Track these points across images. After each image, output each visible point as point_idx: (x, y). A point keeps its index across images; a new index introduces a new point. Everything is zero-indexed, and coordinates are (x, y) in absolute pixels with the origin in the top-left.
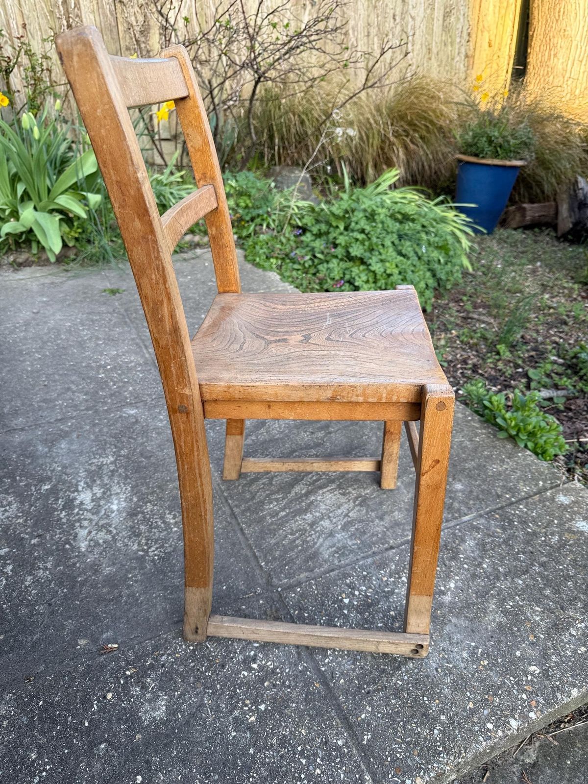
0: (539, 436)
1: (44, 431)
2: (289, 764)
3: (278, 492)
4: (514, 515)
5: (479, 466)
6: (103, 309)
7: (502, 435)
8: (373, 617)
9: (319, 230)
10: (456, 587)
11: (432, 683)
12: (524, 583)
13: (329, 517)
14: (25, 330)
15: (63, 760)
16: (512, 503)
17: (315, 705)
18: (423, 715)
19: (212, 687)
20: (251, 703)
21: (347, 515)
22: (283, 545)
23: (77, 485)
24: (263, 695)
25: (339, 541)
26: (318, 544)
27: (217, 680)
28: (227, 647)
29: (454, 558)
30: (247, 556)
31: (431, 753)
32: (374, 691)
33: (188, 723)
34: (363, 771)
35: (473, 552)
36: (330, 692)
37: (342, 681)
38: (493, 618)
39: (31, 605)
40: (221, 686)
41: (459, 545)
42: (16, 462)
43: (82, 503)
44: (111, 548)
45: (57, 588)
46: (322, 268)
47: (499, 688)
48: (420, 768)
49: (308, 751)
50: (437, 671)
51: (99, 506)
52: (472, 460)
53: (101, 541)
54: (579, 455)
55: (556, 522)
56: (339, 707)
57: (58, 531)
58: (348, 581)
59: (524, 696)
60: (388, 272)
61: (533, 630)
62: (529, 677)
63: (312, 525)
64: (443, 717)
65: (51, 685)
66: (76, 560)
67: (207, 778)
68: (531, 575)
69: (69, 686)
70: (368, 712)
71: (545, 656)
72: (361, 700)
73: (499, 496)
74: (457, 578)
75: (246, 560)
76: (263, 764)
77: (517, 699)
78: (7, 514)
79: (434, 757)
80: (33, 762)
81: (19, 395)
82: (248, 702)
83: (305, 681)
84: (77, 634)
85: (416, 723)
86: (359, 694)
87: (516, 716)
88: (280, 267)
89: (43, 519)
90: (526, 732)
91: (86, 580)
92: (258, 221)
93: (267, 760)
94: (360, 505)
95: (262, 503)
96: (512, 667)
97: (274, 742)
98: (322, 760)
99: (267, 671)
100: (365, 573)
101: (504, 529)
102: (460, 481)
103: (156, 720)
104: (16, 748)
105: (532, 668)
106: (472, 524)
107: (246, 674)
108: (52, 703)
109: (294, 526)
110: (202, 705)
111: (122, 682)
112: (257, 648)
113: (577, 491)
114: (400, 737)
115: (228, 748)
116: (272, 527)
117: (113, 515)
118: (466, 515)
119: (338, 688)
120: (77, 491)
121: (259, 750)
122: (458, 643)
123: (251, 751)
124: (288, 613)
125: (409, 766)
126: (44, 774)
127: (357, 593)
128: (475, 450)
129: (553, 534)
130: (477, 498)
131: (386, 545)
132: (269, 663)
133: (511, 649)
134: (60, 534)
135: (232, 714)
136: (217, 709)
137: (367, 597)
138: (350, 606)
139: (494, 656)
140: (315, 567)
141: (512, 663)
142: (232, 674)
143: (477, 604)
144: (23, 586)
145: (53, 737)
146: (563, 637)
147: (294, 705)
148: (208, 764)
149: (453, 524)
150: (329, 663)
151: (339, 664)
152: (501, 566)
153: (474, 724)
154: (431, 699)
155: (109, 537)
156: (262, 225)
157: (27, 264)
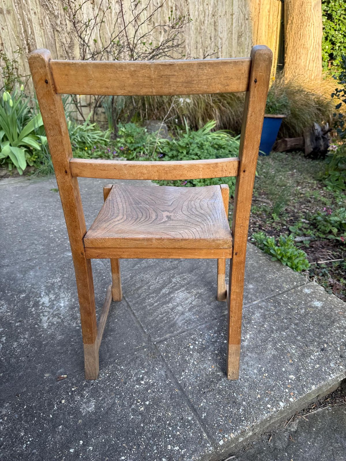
0: (293, 259)
1: (20, 266)
2: (162, 430)
3: (153, 293)
4: (281, 300)
5: (262, 275)
6: (51, 200)
7: (274, 259)
8: (206, 355)
9: (173, 154)
10: (250, 338)
11: (238, 386)
12: (286, 334)
13: (181, 305)
14: (7, 212)
15: (39, 435)
16: (280, 294)
17: (175, 400)
18: (234, 402)
19: (120, 394)
20: (141, 401)
21: (191, 303)
22: (157, 320)
23: (40, 294)
24: (147, 397)
25: (187, 317)
26: (176, 319)
27: (122, 390)
28: (127, 373)
29: (249, 323)
30: (137, 327)
31: (238, 421)
32: (207, 392)
33: (107, 413)
34: (202, 432)
35: (259, 319)
36: (184, 393)
37: (190, 387)
38: (270, 352)
39: (17, 357)
40: (125, 393)
41: (251, 316)
42: (5, 283)
43: (43, 303)
44: (61, 326)
45: (31, 348)
47: (274, 387)
48: (233, 428)
49: (172, 423)
50: (241, 380)
51: (53, 304)
52: (258, 273)
53: (55, 323)
54: (317, 270)
55: (303, 302)
56: (189, 401)
57: (31, 318)
58: (192, 337)
59: (287, 390)
61: (291, 357)
62: (290, 381)
63: (172, 309)
64: (244, 403)
65: (30, 398)
66: (42, 333)
67: (118, 440)
68: (290, 330)
69: (41, 398)
70: (204, 402)
71: (298, 370)
72: (201, 396)
73: (272, 291)
74: (250, 333)
75: (137, 329)
76: (149, 431)
77: (283, 392)
78: (1, 311)
79: (240, 423)
80: (22, 437)
81: (5, 248)
82: (139, 400)
83: (170, 389)
84: (43, 371)
85: (230, 406)
86: (200, 393)
87: (283, 401)
89: (22, 313)
90: (289, 409)
91: (48, 343)
92: (138, 150)
93: (151, 429)
94: (198, 298)
95: (144, 299)
96: (281, 376)
97: (154, 420)
98: (180, 427)
99: (149, 385)
100: (201, 332)
101: (275, 307)
102: (252, 283)
103: (89, 412)
104: (12, 430)
105: (291, 376)
106: (258, 305)
107: (138, 386)
108: (31, 407)
109: (162, 310)
110: (114, 403)
111: (70, 394)
112: (143, 373)
113: (314, 287)
114: (221, 414)
115: (129, 425)
116: (150, 311)
117: (61, 309)
118: (255, 301)
119: (188, 391)
121: (146, 424)
122: (252, 366)
123: (142, 425)
124: (160, 355)
125: (226, 428)
126: (29, 443)
127: (197, 343)
128: (259, 268)
129: (301, 309)
130: (261, 292)
131: (213, 318)
132: (151, 381)
133: (280, 368)
134: (32, 320)
135: (131, 407)
136: (123, 405)
137: (203, 344)
138: (194, 350)
139: (271, 371)
140: (174, 331)
141: (281, 374)
142: (130, 387)
143: (262, 346)
144: (12, 348)
145: (33, 424)
146: (307, 360)
147: (164, 401)
148: (119, 433)
149: (248, 306)
150: (183, 379)
151: (188, 379)
152: (274, 326)
153: (261, 405)
154: (238, 394)
155: (60, 320)
156: (140, 152)
157: (6, 176)
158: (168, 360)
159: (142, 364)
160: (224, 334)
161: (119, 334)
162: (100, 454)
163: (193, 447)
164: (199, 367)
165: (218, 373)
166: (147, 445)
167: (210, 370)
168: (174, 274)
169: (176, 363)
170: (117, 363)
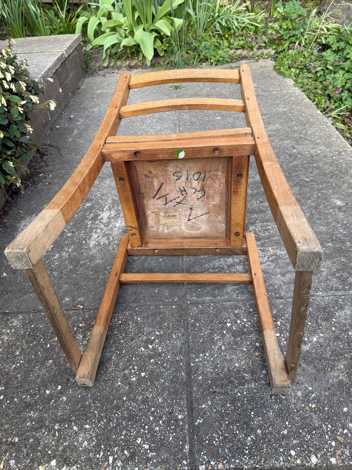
2: (142, 416)
8: (242, 343)
9: (338, 47)
10: (317, 342)
11: (263, 404)
15: (30, 361)
17: (175, 386)
18: (246, 423)
19: (121, 350)
20: (137, 369)
23: (104, 207)
24: (147, 367)
27: (125, 347)
28: (140, 329)
29: (327, 319)
31: (238, 451)
32: (219, 393)
35: (346, 319)
36: (190, 381)
37: (201, 377)
38: (338, 375)
39: (51, 270)
40: (126, 352)
41: (336, 311)
43: (102, 218)
44: (105, 249)
45: (68, 264)
46: (329, 77)
47: (315, 429)
48: (226, 458)
49: (157, 413)
50: (271, 397)
51: (110, 222)
53: (102, 243)
56: (190, 394)
57: (83, 232)
58: (236, 312)
59: (333, 444)
63: (229, 266)
64: (259, 431)
65: (41, 318)
66: (84, 251)
67: (94, 403)
70: (208, 405)
72: (207, 395)
74: (322, 335)
76: (128, 409)
77: (326, 443)
79: (239, 455)
80: (16, 356)
82: (136, 368)
83: (176, 369)
84: (66, 294)
85: (237, 427)
86: (208, 390)
87: (319, 455)
88: (296, 76)
89: (79, 223)
91: (84, 264)
92: (293, 39)
93: (131, 408)
94: (272, 261)
97: (140, 398)
98: (163, 423)
99: (157, 352)
100: (252, 310)
104: (13, 345)
107: (143, 349)
108: (38, 328)
110: (110, 359)
111: (75, 329)
112: (157, 335)
114: (221, 431)
115: (112, 391)
116: (202, 261)
117: (115, 229)
119: (196, 381)
120: (103, 211)
121: (129, 399)
122: (298, 383)
123: (125, 398)
124: (187, 320)
125: (218, 453)
126: (18, 365)
127: (239, 322)
131: (278, 295)
132: (160, 348)
133: (341, 404)
134: (83, 234)
135: (123, 371)
136: (117, 366)
137: (244, 327)
138: (229, 330)
139: (324, 404)
140: (219, 295)
141: (336, 414)
142: (135, 346)
143: (329, 360)
144: (53, 259)
145: (30, 347)
147: (162, 381)
148: (98, 395)
149: (340, 294)
150: (198, 362)
151: (204, 365)
153: (281, 446)
154: (257, 415)
155: (107, 242)
156: (295, 43)
157: (136, 67)
158: (192, 331)
159: (161, 323)
160: (281, 322)
162: (69, 409)
163: (165, 456)
164: (225, 355)
165: (245, 374)
166: (118, 424)
167: (237, 365)
168: (257, 219)
169: (200, 338)
170: (135, 312)
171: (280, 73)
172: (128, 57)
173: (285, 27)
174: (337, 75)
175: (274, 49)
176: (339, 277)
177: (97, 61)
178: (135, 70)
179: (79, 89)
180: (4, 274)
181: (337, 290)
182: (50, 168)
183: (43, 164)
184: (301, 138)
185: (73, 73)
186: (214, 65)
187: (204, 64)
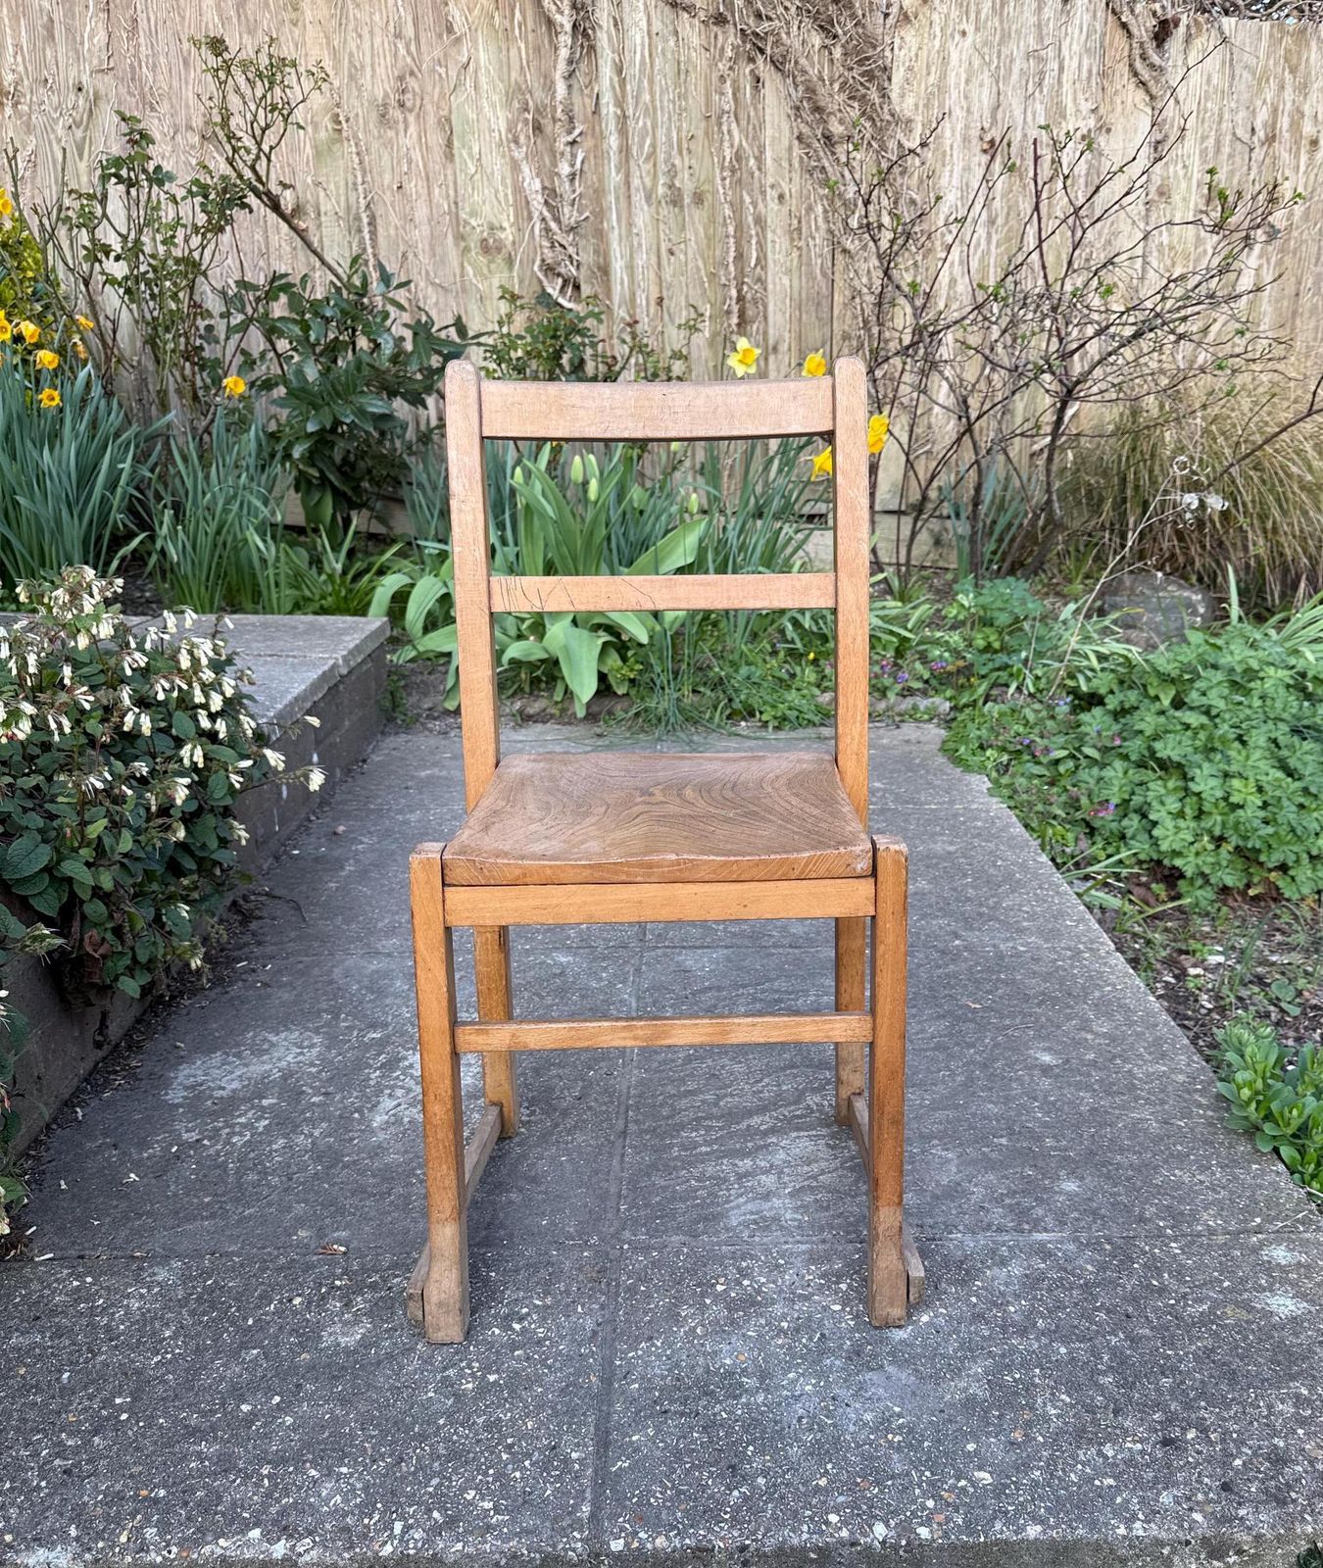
2: (482, 1452)
3: (718, 1119)
4: (1145, 1253)
5: (1145, 1164)
7: (1241, 1126)
8: (747, 1321)
9: (1122, 703)
10: (930, 1324)
11: (779, 1432)
12: (1070, 1353)
13: (781, 1173)
16: (1160, 1236)
17: (571, 1400)
18: (732, 1466)
20: (479, 1368)
21: (815, 1178)
22: (674, 1191)
24: (503, 1364)
25: (771, 1209)
26: (733, 1204)
29: (962, 1283)
30: (606, 1192)
31: (707, 1516)
32: (676, 1413)
33: (378, 1363)
34: (584, 1499)
35: (1007, 1284)
36: (608, 1393)
37: (636, 1386)
38: (966, 1386)
39: (264, 1173)
41: (988, 1267)
42: (354, 995)
45: (310, 1162)
46: (1089, 777)
47: (892, 1477)
48: (676, 1527)
49: (520, 1447)
50: (799, 1421)
52: (1138, 1153)
53: (406, 1120)
55: (1227, 1284)
56: (605, 1416)
57: (356, 1094)
58: (744, 1264)
59: (930, 1503)
60: (1234, 799)
61: (1029, 1424)
62: (963, 1483)
63: (740, 1177)
65: (234, 1267)
66: (357, 1134)
67: (362, 1430)
68: (1094, 1346)
69: (255, 1275)
70: (646, 1435)
71: (1021, 1467)
72: (646, 1417)
73: (1141, 1220)
74: (943, 1311)
75: (602, 1196)
76: (447, 1440)
77: (913, 1501)
78: (300, 1058)
79: (708, 1522)
80: (164, 1339)
82: (476, 1365)
83: (577, 1369)
84: (300, 1222)
85: (711, 1472)
86: (652, 1410)
87: (892, 1523)
88: (1000, 769)
89: (345, 1075)
91: (354, 1162)
92: (1002, 676)
93: (455, 1438)
95: (682, 1127)
96: (943, 1460)
97: (480, 1421)
98: (532, 1465)
99: (531, 1338)
100: (782, 1262)
101: (1103, 1267)
102: (1082, 1179)
103: (339, 1346)
105: (981, 1474)
106: (1044, 1247)
107: (497, 1331)
108: (223, 1287)
109: (711, 1171)
111: (323, 1290)
112: (536, 1306)
114: (672, 1481)
115: (412, 1408)
116: (673, 1163)
118: (1046, 1230)
119: (623, 1392)
121: (453, 1423)
122: (869, 1399)
123: (441, 1422)
124: (617, 1279)
125: (658, 1518)
126: (169, 1356)
127: (746, 1283)
128: (1159, 1139)
129: (1200, 1300)
130: (1094, 1212)
132: (541, 1330)
133: (962, 1437)
134: (356, 1098)
135: (444, 1372)
136: (427, 1361)
137: (759, 1292)
138: (721, 1296)
139: (922, 1436)
140: (705, 1233)
141: (948, 1455)
142: (478, 1325)
143: (950, 1358)
144: (268, 1149)
145: (202, 1322)
146: (1080, 1452)
147: (540, 1390)
148: (374, 1416)
149: (1006, 1237)
150: (632, 1358)
151: (647, 1364)
152: (1044, 1318)
153: (808, 1506)
154: (761, 1451)
156: (1007, 686)
157: (541, 718)
158: (627, 1300)
159: (548, 1284)
161: (546, 1193)
162: (300, 1440)
163: (529, 1522)
164: (702, 1345)
165: (744, 1379)
166: (422, 1467)
167: (728, 1362)
169: (646, 1313)
170: (485, 1260)
171: (958, 761)
172: (520, 689)
173: (980, 643)
174: (1108, 773)
175: (950, 699)
176: (1010, 1205)
177: (426, 694)
178: (540, 725)
179: (364, 761)
180: (132, 1175)
181: (1000, 1230)
182: (269, 949)
183: (247, 938)
184: (981, 915)
185: (355, 718)
186: (770, 729)
187: (743, 724)
